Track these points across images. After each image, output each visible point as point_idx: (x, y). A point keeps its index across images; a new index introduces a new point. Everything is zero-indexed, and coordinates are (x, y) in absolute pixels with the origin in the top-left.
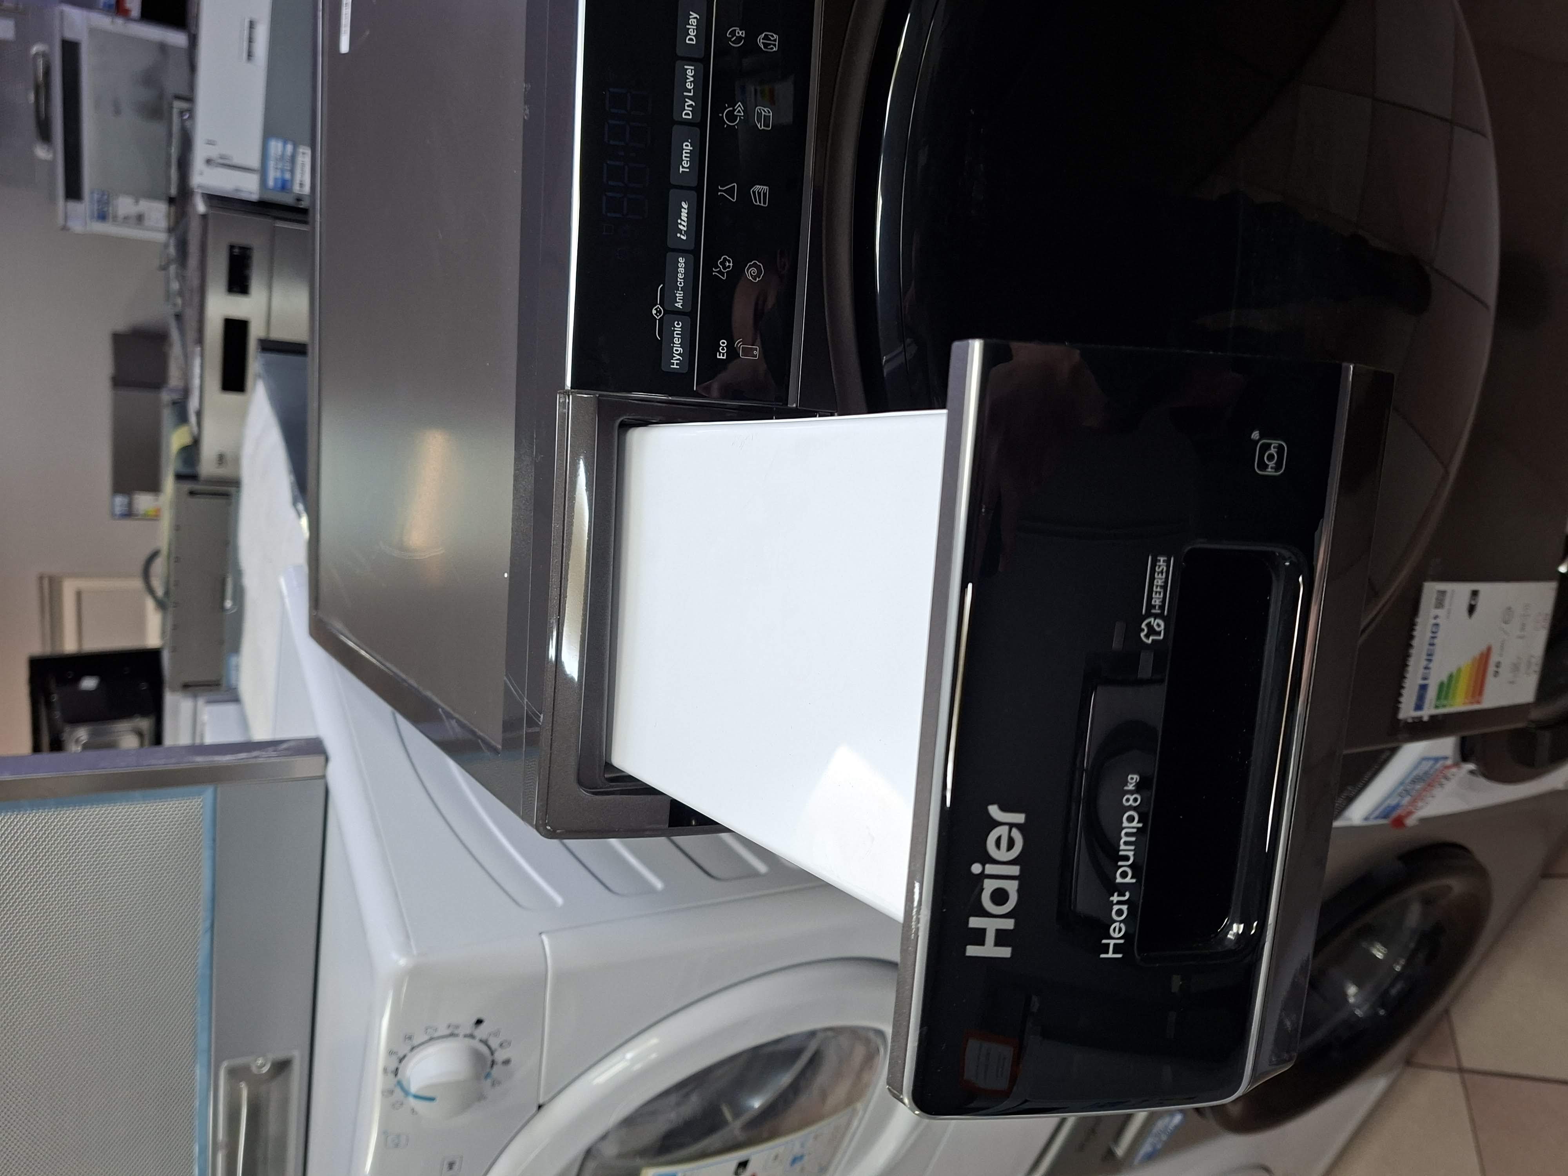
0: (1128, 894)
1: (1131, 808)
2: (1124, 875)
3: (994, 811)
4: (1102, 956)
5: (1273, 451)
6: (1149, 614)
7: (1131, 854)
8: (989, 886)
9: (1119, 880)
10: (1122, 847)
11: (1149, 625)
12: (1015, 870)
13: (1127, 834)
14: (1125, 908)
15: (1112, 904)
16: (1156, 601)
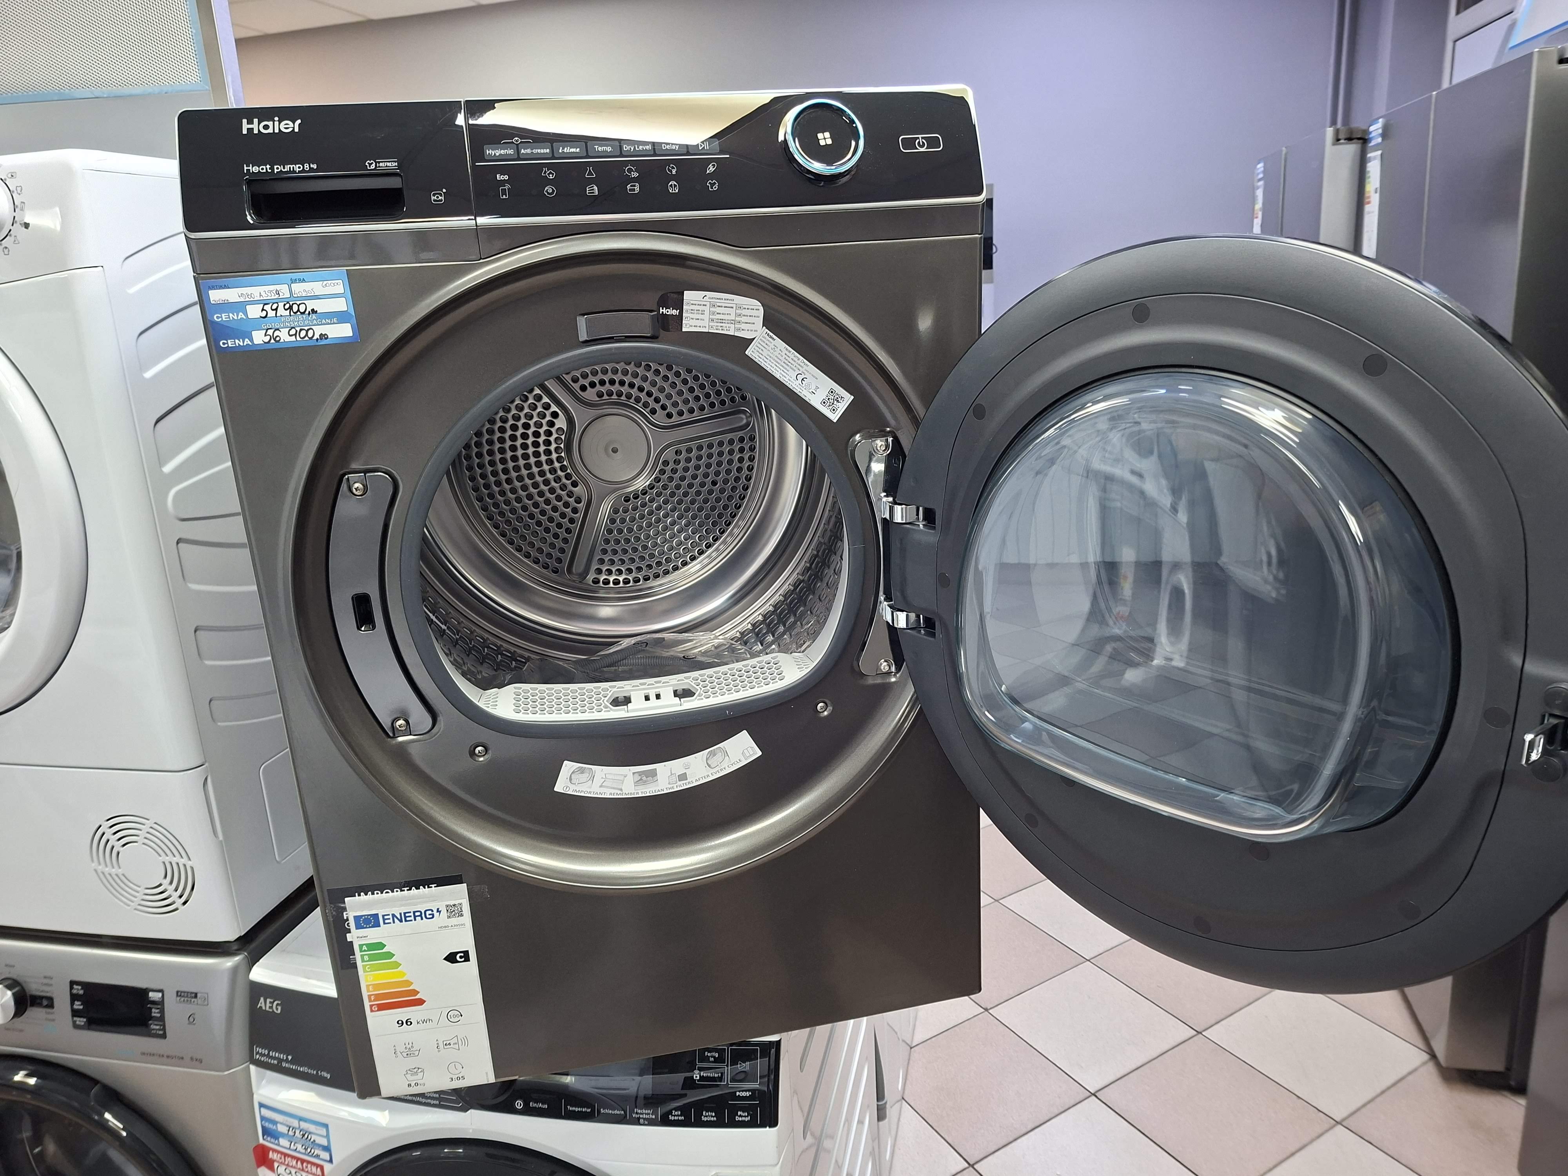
0: (270, 171)
1: (303, 167)
2: (277, 168)
3: (299, 121)
4: (245, 165)
5: (440, 198)
6: (376, 163)
7: (286, 170)
8: (270, 124)
9: (275, 167)
10: (288, 166)
11: (372, 163)
12: (277, 131)
13: (293, 167)
14: (265, 171)
15: (266, 166)
16: (381, 164)
